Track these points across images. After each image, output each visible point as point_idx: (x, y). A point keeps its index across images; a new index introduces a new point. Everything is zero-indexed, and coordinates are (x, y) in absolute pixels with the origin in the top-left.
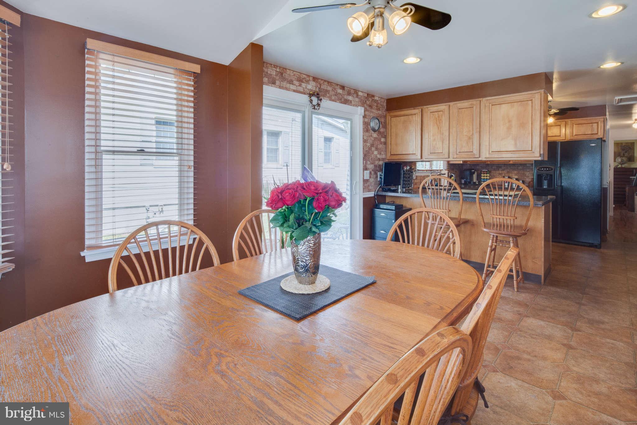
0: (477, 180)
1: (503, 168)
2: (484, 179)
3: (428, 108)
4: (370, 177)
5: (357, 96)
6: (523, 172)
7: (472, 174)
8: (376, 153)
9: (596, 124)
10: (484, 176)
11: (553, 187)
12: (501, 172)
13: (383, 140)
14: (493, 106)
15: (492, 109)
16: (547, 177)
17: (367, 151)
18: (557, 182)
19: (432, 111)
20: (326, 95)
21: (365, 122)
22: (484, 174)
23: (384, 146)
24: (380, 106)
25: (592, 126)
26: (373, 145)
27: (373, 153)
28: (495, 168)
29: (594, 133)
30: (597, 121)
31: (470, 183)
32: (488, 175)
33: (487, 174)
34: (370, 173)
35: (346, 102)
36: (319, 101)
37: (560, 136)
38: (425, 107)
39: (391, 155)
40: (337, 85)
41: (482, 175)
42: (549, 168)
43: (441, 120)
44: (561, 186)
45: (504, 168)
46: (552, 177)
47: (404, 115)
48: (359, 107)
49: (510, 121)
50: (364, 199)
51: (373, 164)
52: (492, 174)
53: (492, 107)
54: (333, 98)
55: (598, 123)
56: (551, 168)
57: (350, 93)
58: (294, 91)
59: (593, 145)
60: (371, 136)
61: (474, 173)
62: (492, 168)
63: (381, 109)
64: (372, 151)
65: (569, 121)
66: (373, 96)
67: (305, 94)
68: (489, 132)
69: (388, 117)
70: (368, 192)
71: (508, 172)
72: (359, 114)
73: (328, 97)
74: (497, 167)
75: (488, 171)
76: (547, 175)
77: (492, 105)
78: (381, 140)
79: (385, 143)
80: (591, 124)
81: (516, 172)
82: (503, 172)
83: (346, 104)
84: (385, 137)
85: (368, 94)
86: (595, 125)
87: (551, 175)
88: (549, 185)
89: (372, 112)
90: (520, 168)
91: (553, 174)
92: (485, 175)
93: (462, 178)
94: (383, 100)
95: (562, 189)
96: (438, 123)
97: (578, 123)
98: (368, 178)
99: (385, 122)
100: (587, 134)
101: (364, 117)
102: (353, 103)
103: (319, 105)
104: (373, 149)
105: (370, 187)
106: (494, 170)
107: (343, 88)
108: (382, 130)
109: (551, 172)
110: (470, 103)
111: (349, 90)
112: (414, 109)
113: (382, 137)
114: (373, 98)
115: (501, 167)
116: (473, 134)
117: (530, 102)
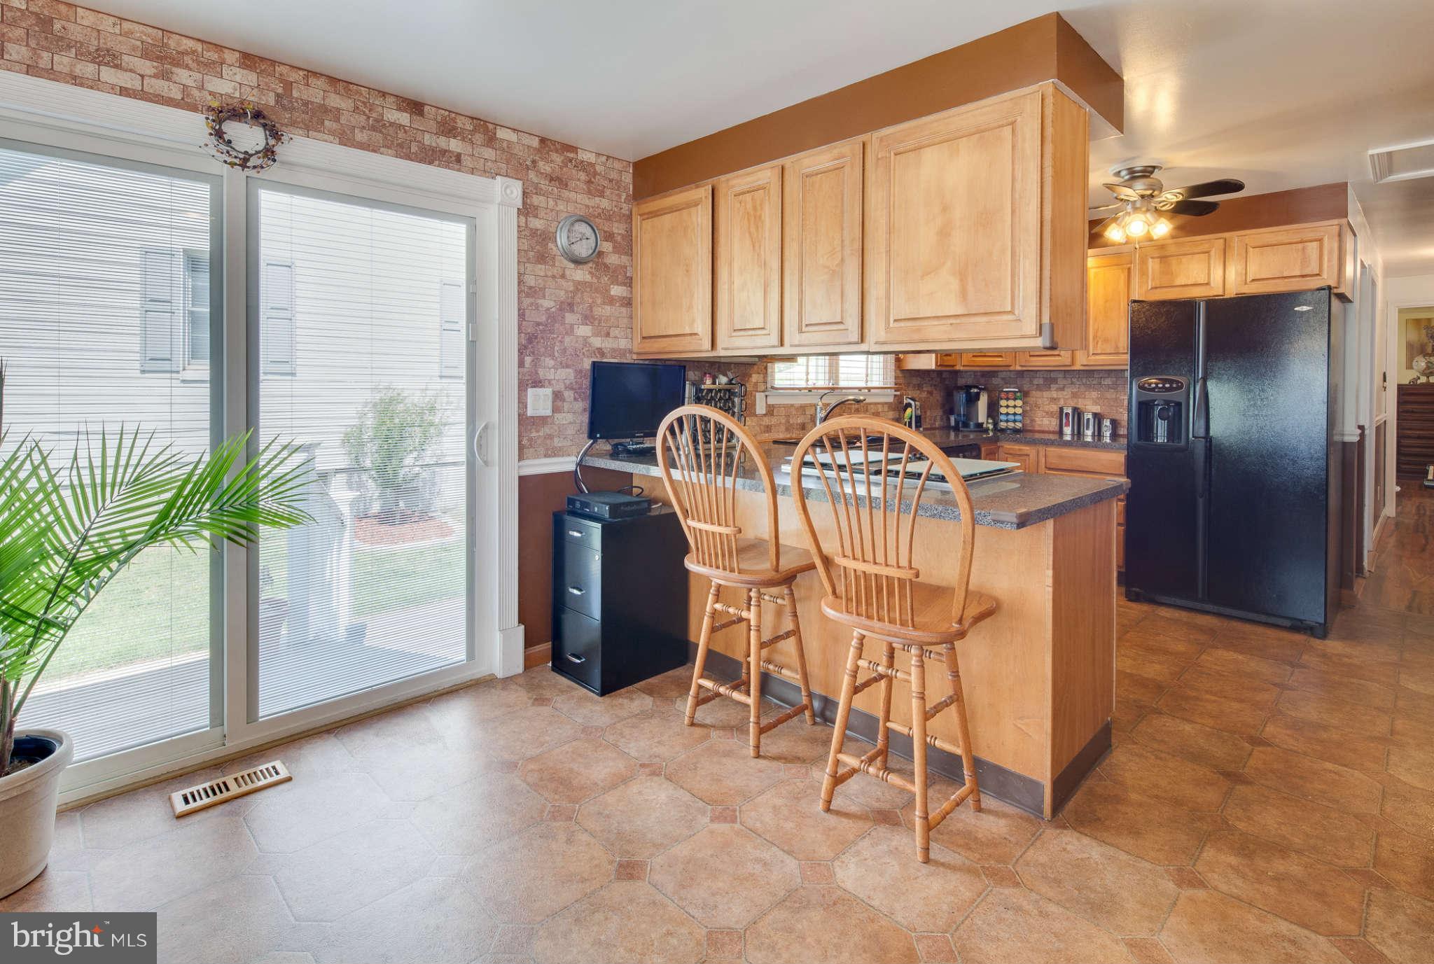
0: (989, 415)
1: (1061, 382)
2: (1007, 414)
3: (728, 180)
4: (556, 410)
5: (491, 140)
6: (1114, 396)
7: (972, 400)
8: (584, 331)
9: (1315, 244)
10: (1007, 407)
11: (1183, 443)
12: (1055, 396)
13: (617, 291)
14: (898, 157)
15: (894, 170)
16: (1168, 410)
17: (538, 324)
18: (1194, 426)
19: (738, 189)
20: (323, 123)
21: (534, 233)
22: (1008, 399)
23: (623, 310)
24: (606, 183)
25: (1304, 249)
26: (571, 305)
27: (570, 331)
28: (1041, 381)
29: (1307, 272)
30: (1317, 235)
31: (966, 425)
32: (1019, 403)
33: (1015, 399)
34: (557, 396)
35: (431, 156)
36: (272, 142)
37: (1208, 284)
38: (723, 178)
39: (644, 338)
40: (384, 94)
41: (1003, 403)
42: (1171, 382)
43: (760, 217)
44: (1207, 437)
45: (1065, 382)
46: (1180, 410)
47: (671, 210)
48: (498, 178)
49: (945, 209)
50: (522, 479)
51: (568, 366)
52: (1031, 400)
53: (895, 159)
54: (360, 136)
55: (1320, 240)
56: (1178, 382)
57: (455, 128)
58: (124, 92)
59: (1305, 308)
60: (563, 276)
61: (977, 397)
62: (1031, 383)
63: (608, 192)
64: (563, 324)
65: (1235, 237)
66: (573, 149)
67: (193, 108)
68: (888, 252)
69: (636, 219)
70: (546, 456)
71: (1074, 395)
72: (498, 199)
73: (332, 133)
74: (1045, 379)
75: (1020, 391)
76: (1167, 402)
77: (896, 154)
78: (608, 291)
79: (628, 302)
80: (1300, 246)
81: (1094, 394)
82: (1060, 394)
83: (430, 163)
84: (629, 282)
85: (543, 141)
86: (1313, 247)
87: (1179, 404)
88: (1173, 433)
89: (568, 201)
90: (1108, 381)
91: (1182, 400)
92: (1011, 403)
93: (951, 412)
94: (617, 165)
95: (1211, 445)
96: (753, 230)
97: (1260, 244)
98: (548, 412)
99: (629, 237)
100: (1285, 277)
101: (526, 210)
102: (466, 161)
103: (269, 153)
104: (570, 318)
105: (556, 440)
106: (1039, 388)
107: (415, 107)
108: (613, 259)
109: (1177, 396)
110: (836, 152)
111: (444, 118)
112: (697, 187)
113: (615, 281)
114: (572, 155)
115: (1055, 380)
116: (842, 260)
117: (1007, 131)
